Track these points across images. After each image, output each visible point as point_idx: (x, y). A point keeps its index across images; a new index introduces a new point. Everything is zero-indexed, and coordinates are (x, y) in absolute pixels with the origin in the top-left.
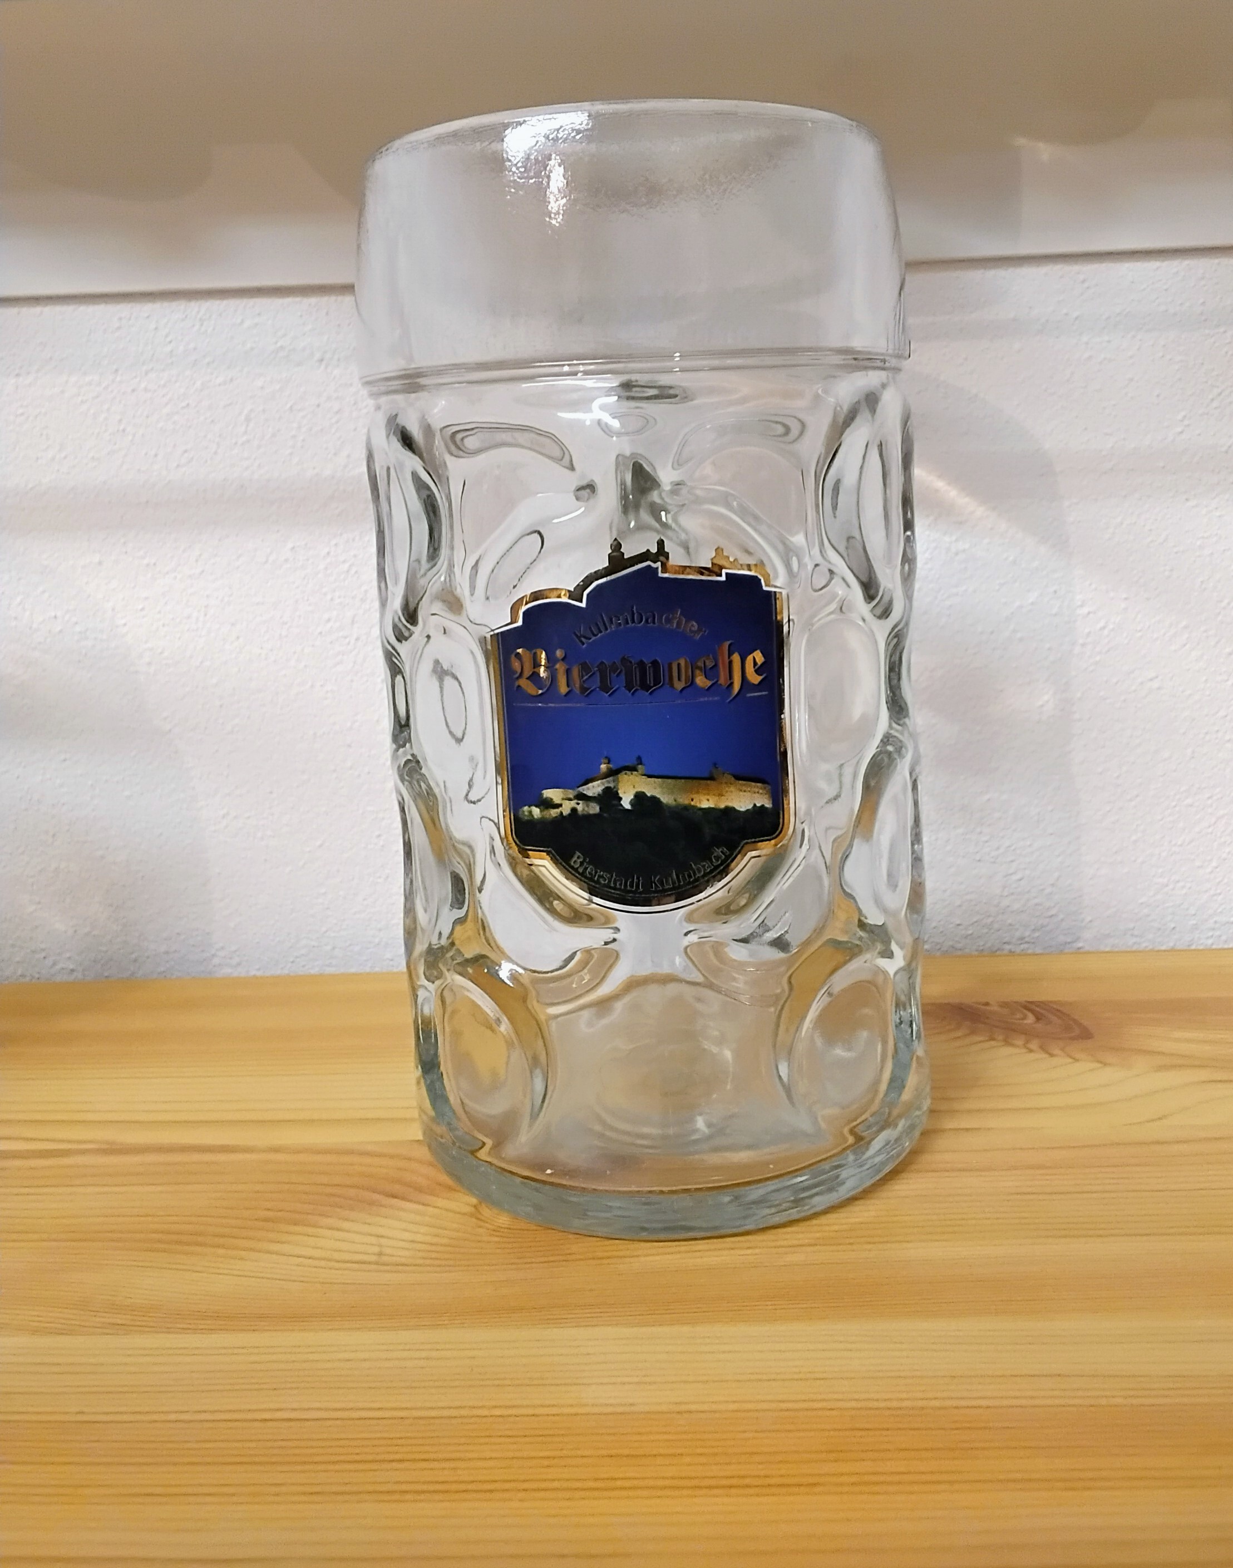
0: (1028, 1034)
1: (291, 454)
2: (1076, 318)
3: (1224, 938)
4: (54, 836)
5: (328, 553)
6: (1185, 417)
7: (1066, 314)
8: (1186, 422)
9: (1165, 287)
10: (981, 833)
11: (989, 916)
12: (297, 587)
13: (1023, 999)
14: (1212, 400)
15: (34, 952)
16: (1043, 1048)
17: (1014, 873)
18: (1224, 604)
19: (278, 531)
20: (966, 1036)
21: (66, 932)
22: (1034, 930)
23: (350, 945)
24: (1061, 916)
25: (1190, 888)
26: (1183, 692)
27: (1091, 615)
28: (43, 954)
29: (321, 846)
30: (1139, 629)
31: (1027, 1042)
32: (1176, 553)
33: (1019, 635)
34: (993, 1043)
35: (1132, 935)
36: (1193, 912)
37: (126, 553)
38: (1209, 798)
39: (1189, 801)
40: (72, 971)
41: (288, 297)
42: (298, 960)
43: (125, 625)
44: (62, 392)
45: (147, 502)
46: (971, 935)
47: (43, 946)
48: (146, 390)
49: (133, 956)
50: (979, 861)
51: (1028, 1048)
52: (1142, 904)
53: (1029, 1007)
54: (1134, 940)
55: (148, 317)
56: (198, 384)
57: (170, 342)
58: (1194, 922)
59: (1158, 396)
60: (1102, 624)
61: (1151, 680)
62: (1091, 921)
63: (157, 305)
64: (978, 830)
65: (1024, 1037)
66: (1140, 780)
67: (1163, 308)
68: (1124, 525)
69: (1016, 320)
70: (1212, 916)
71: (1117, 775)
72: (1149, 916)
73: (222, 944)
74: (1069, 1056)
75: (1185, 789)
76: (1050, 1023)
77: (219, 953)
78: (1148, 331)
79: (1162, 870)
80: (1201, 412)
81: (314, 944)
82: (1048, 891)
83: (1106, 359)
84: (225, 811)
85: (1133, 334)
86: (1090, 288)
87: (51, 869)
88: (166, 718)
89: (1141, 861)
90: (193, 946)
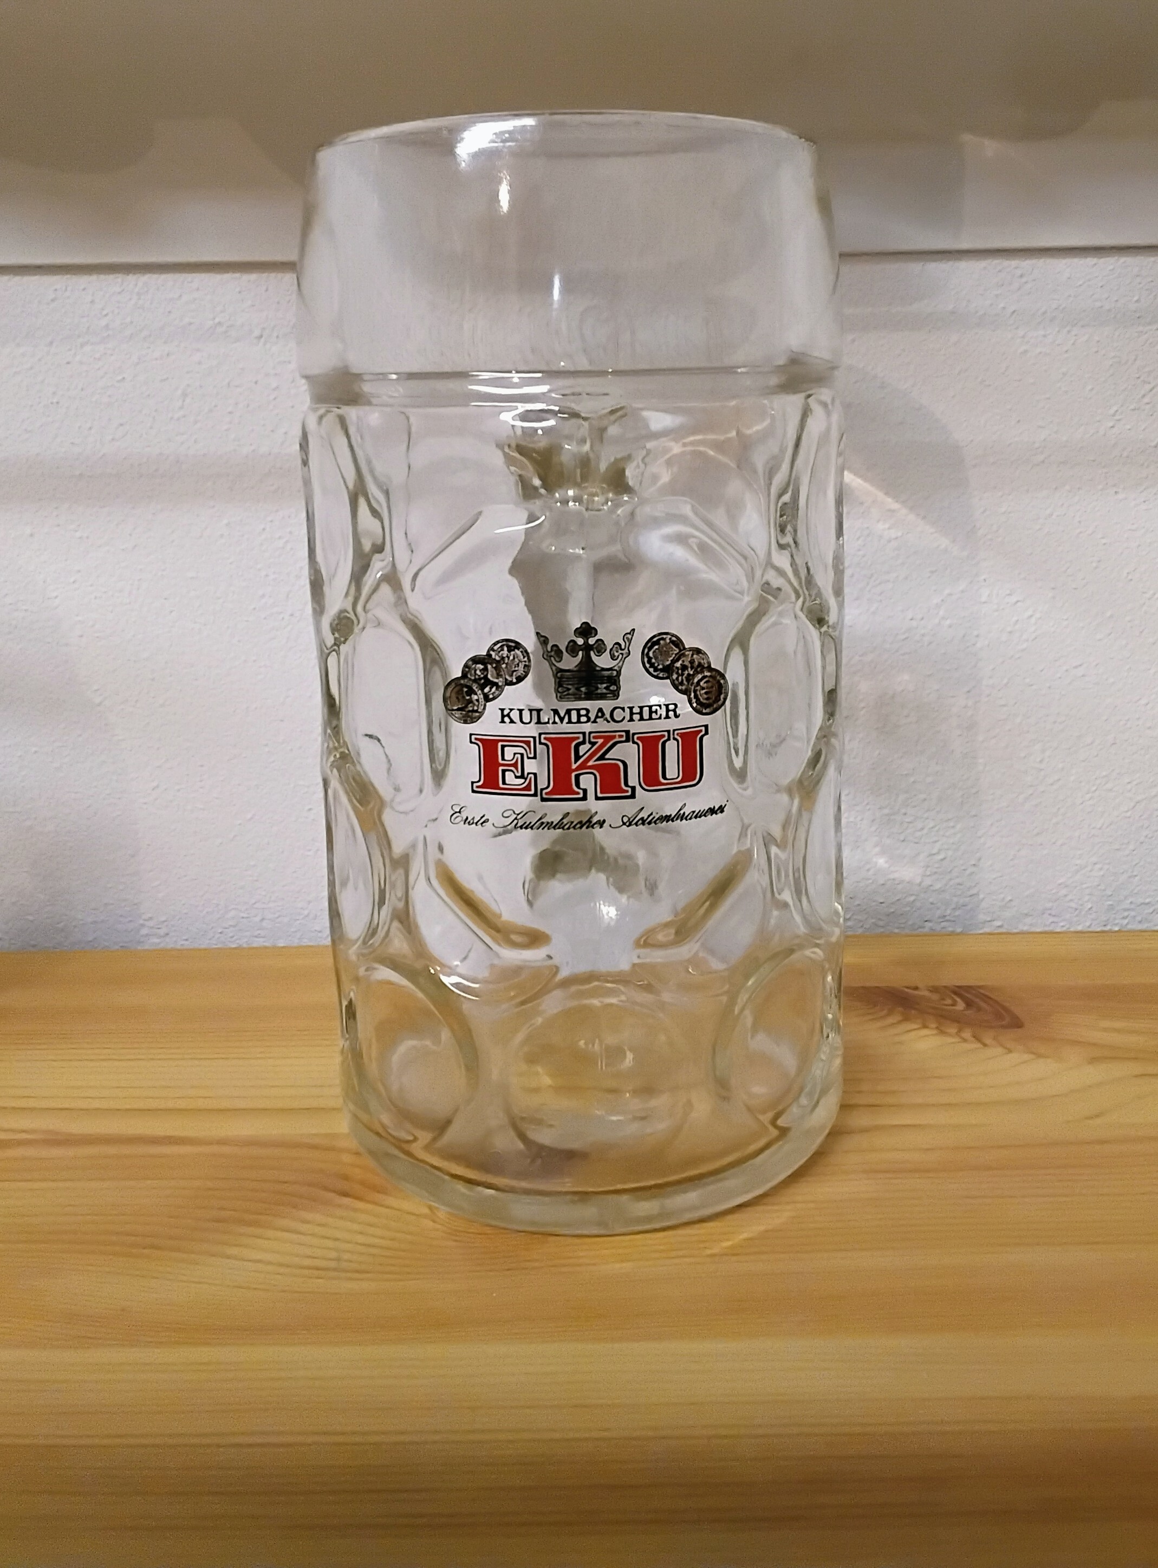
0: (959, 1021)
1: (228, 430)
2: (1014, 312)
3: (1139, 918)
5: (264, 529)
6: (1117, 412)
7: (1004, 308)
8: (1117, 417)
9: (1101, 284)
10: (905, 814)
11: (911, 895)
12: (231, 563)
13: (953, 983)
14: (1144, 396)
16: (976, 1037)
17: (938, 853)
18: (1147, 596)
19: (214, 507)
20: (900, 1022)
22: (955, 909)
23: (279, 916)
24: (981, 896)
25: (1109, 870)
26: (1107, 679)
27: (1019, 604)
29: (251, 818)
30: (1066, 617)
31: (960, 1030)
32: (1106, 544)
33: (950, 622)
34: (927, 1031)
35: (1050, 914)
36: (1111, 894)
37: (58, 526)
38: (1130, 783)
39: (1109, 786)
41: (226, 273)
43: (56, 597)
45: (81, 475)
46: (893, 912)
48: (81, 363)
49: (61, 925)
50: (903, 841)
51: (962, 1038)
52: (1060, 885)
53: (959, 991)
54: (1052, 919)
55: (84, 289)
56: (135, 358)
57: (106, 315)
58: (1110, 903)
59: (1093, 390)
60: (1029, 613)
61: (1076, 667)
62: (1011, 900)
63: (94, 278)
64: (903, 811)
65: (956, 1025)
66: (1060, 766)
67: (1098, 304)
68: (1054, 517)
69: (953, 313)
70: (1126, 898)
71: (1038, 760)
72: (1066, 896)
73: (150, 915)
74: (1002, 1046)
75: (1104, 773)
76: (979, 1009)
77: (146, 923)
78: (1083, 326)
79: (1079, 852)
80: (1132, 407)
81: (242, 915)
82: (968, 872)
83: (1040, 353)
84: (155, 784)
85: (1068, 329)
86: (1027, 283)
88: (97, 690)
89: (1061, 843)
90: (121, 916)
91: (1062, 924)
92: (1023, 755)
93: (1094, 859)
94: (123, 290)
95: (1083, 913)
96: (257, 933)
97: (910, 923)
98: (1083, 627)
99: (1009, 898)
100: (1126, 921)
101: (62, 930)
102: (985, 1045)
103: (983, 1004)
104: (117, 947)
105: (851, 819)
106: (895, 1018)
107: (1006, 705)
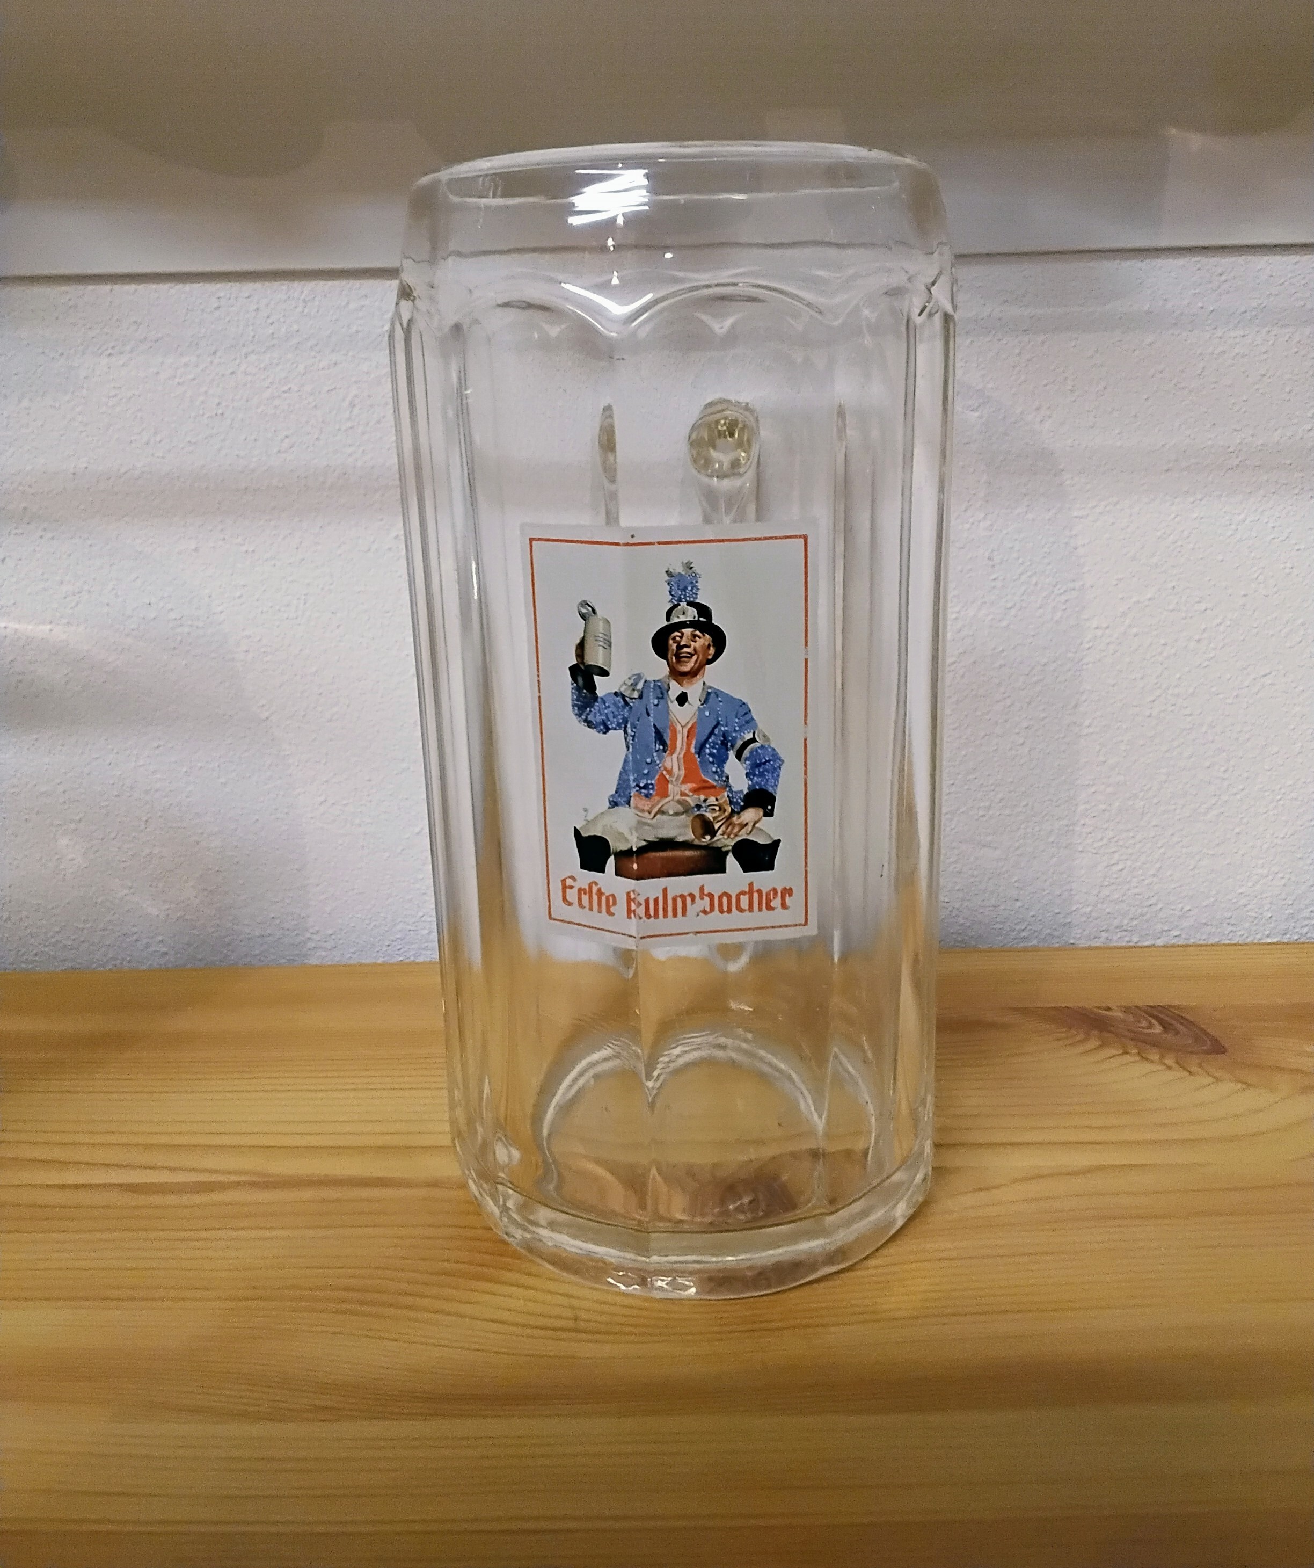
0: (1157, 1046)
2: (1213, 311)
4: (146, 822)
7: (1202, 308)
9: (1304, 282)
10: (1084, 824)
11: (1088, 905)
13: (1143, 1003)
15: (126, 935)
16: (1179, 1064)
17: (1115, 864)
19: (382, 520)
20: (1098, 1047)
21: (158, 916)
22: (1132, 919)
24: (1160, 906)
25: (1289, 879)
26: (1295, 688)
27: (1208, 611)
28: (135, 938)
30: (1255, 626)
31: (1162, 1057)
33: (1135, 630)
34: (1127, 1058)
35: (1229, 924)
36: (1290, 902)
37: (224, 539)
39: (1294, 795)
40: (164, 954)
42: (394, 943)
43: (222, 612)
44: (157, 373)
45: (246, 488)
46: (1068, 923)
47: (135, 929)
48: (245, 373)
49: (227, 939)
50: (1081, 852)
51: (1164, 1064)
52: (1241, 893)
53: (1150, 1012)
54: (1230, 928)
55: (248, 297)
56: (301, 368)
57: (272, 323)
58: (1291, 912)
59: (1290, 392)
60: (1219, 621)
61: (1264, 676)
62: (1190, 910)
63: (258, 285)
64: (1082, 822)
65: (1155, 1050)
66: (1246, 775)
67: (1302, 303)
68: (1247, 522)
69: (1149, 313)
70: (1306, 908)
71: (1223, 769)
72: (1246, 905)
73: (316, 929)
74: (1208, 1074)
75: (1289, 783)
76: (1177, 1033)
77: (314, 937)
78: (1282, 326)
79: (1261, 862)
81: (409, 927)
82: (1147, 882)
83: (1238, 354)
84: (322, 799)
85: (1267, 329)
86: (1226, 281)
87: (144, 854)
88: (263, 706)
89: (1241, 852)
90: (288, 930)
91: (1240, 933)
92: (1207, 764)
93: (1275, 869)
94: (289, 297)
95: (1263, 921)
96: (423, 946)
97: (1085, 933)
98: (1273, 635)
99: (1188, 908)
100: (1305, 930)
101: (230, 944)
102: (1191, 1073)
103: (1181, 1028)
104: (283, 961)
105: (1030, 830)
106: (1093, 1043)
107: (1190, 715)
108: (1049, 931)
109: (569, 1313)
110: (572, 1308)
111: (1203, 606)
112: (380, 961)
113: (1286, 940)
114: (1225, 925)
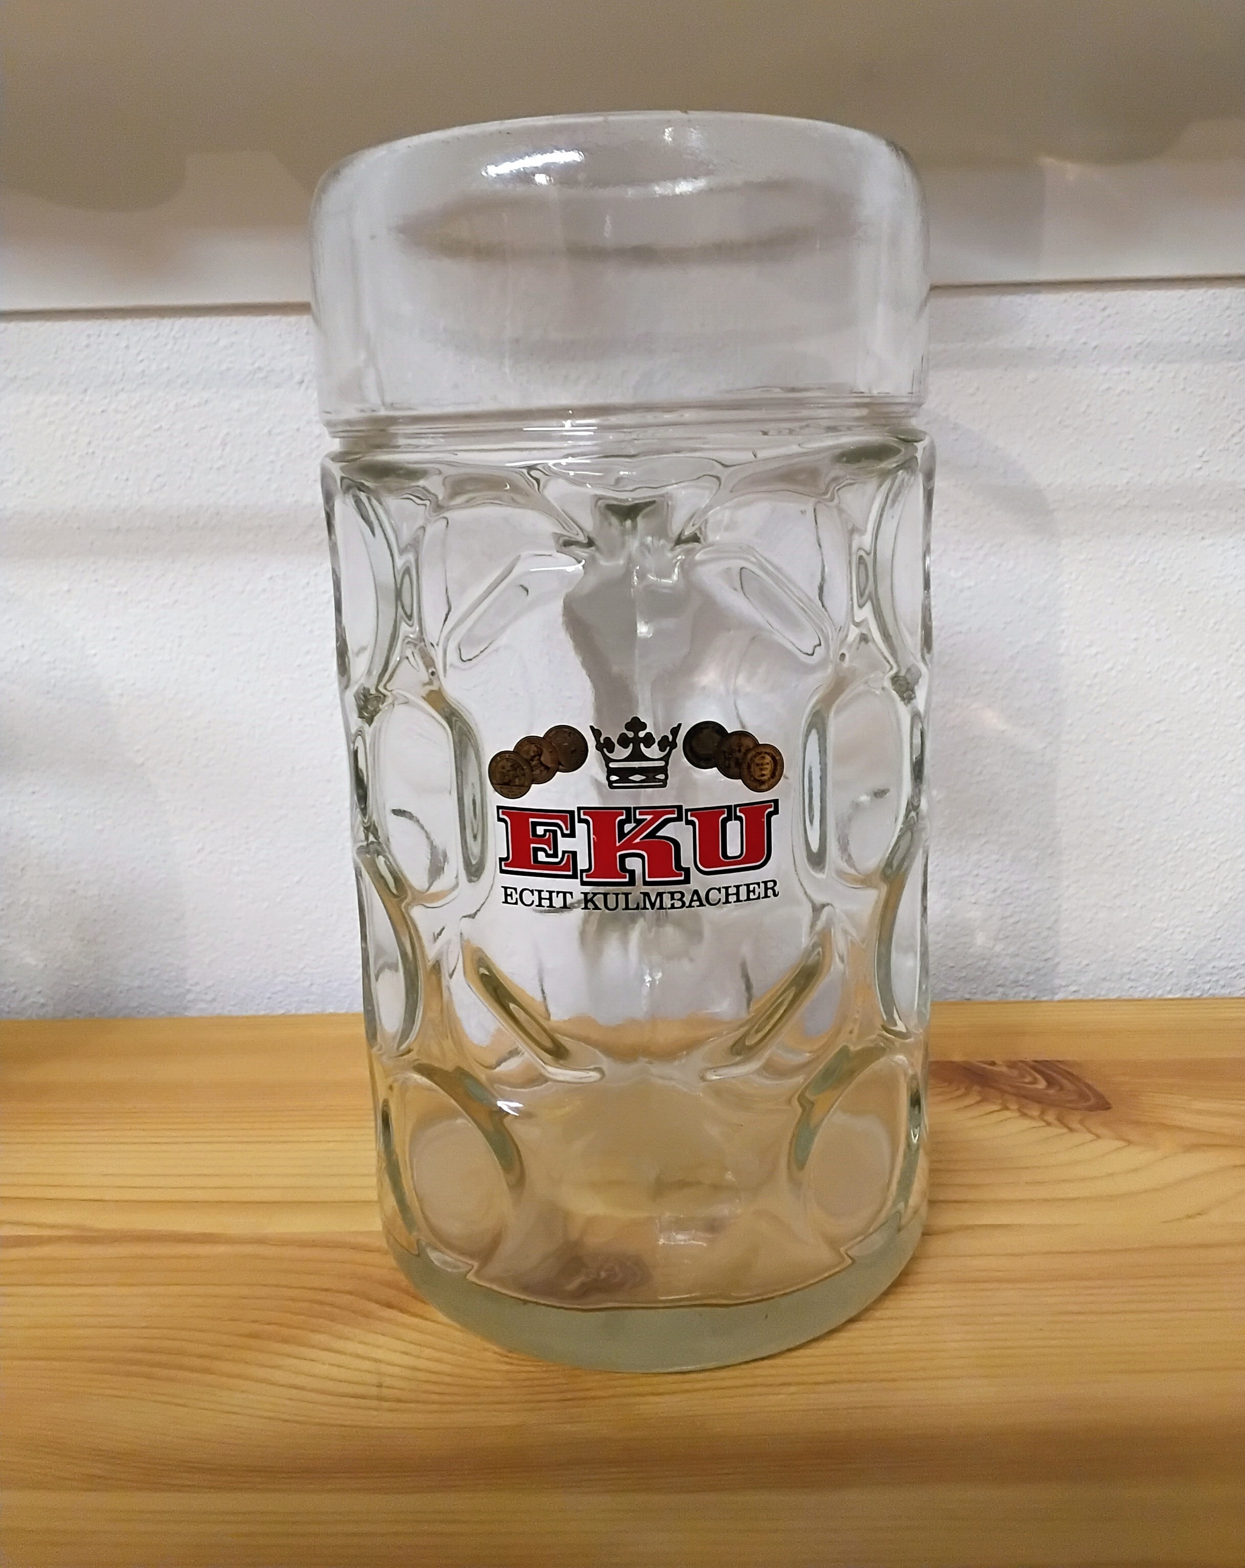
0: (1041, 1102)
1: (269, 480)
2: (1095, 347)
3: (1222, 983)
4: (23, 869)
5: (308, 583)
6: (1204, 453)
7: (1085, 343)
8: (1205, 458)
9: (1189, 317)
10: (977, 875)
11: (984, 959)
12: (275, 618)
13: (1030, 1057)
14: (1233, 436)
15: (4, 985)
16: (1061, 1120)
17: (1011, 916)
18: (1236, 646)
19: (255, 560)
20: (978, 1103)
21: (36, 966)
22: (1029, 973)
23: (329, 981)
24: (1056, 960)
25: (1190, 933)
26: (1191, 735)
27: (1097, 656)
28: (13, 988)
29: (298, 882)
30: (1148, 670)
31: (1043, 1113)
32: (1190, 593)
33: (1022, 675)
34: (1007, 1114)
35: (1129, 979)
36: (1192, 957)
37: (96, 581)
38: (1212, 843)
39: (1192, 845)
40: (43, 1005)
41: (266, 314)
43: (95, 655)
44: (28, 412)
45: (118, 528)
46: (964, 977)
47: (12, 980)
48: (116, 411)
49: (106, 991)
51: (1045, 1121)
52: (1140, 948)
53: (1036, 1067)
54: (1130, 984)
55: (118, 335)
56: (171, 405)
57: (141, 361)
58: (1193, 967)
59: (1178, 430)
60: (1109, 665)
61: (1159, 722)
62: (1088, 965)
63: (128, 322)
64: (975, 872)
65: (1036, 1105)
66: (1141, 825)
67: (1186, 338)
68: (1137, 564)
69: (1030, 349)
70: (1209, 961)
71: (1118, 819)
72: (1145, 960)
73: (196, 980)
74: (1091, 1132)
75: (1187, 833)
76: (1062, 1088)
77: (194, 988)
78: (1168, 362)
79: (1160, 915)
80: (1220, 447)
81: (290, 979)
82: (1043, 935)
83: (1123, 391)
84: (200, 846)
85: (1152, 365)
86: (1109, 316)
87: (22, 902)
88: (139, 751)
89: (1139, 905)
90: (167, 981)
91: (1141, 989)
92: (1100, 814)
93: (1175, 922)
94: (159, 334)
95: (1164, 977)
96: (305, 998)
97: (982, 988)
98: (1166, 681)
99: (1085, 962)
100: (1208, 986)
101: (109, 995)
102: (1071, 1130)
103: (1065, 1082)
104: (163, 1013)
106: (973, 1099)
107: (1084, 762)
108: (943, 985)
109: (374, 1379)
110: (379, 1373)
111: (1093, 650)
112: (262, 1013)
113: (1188, 995)
114: (1124, 980)
